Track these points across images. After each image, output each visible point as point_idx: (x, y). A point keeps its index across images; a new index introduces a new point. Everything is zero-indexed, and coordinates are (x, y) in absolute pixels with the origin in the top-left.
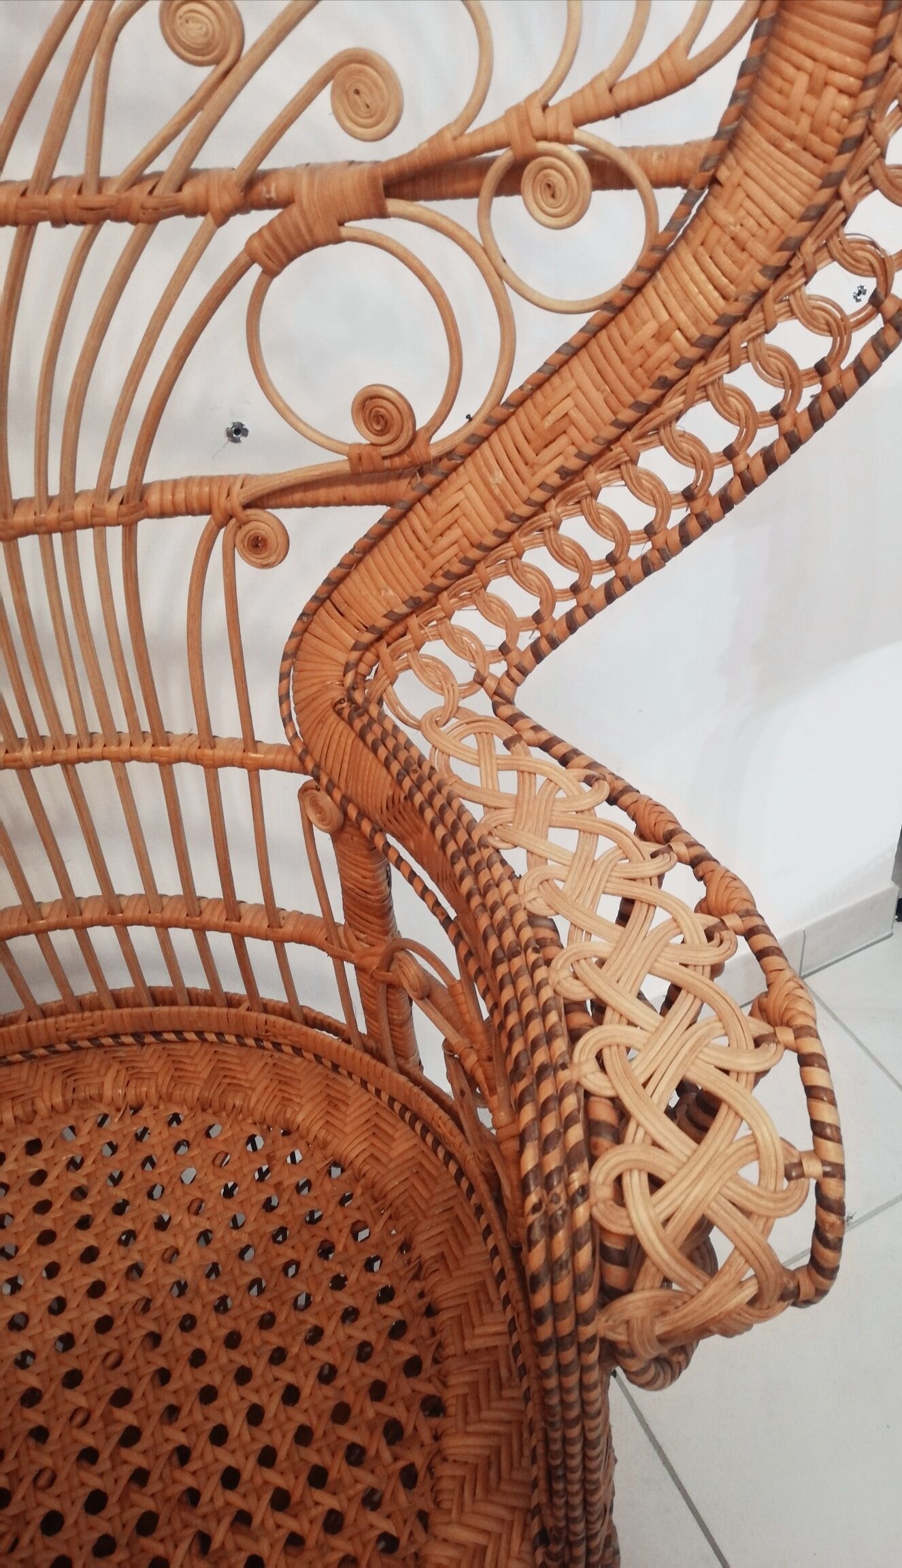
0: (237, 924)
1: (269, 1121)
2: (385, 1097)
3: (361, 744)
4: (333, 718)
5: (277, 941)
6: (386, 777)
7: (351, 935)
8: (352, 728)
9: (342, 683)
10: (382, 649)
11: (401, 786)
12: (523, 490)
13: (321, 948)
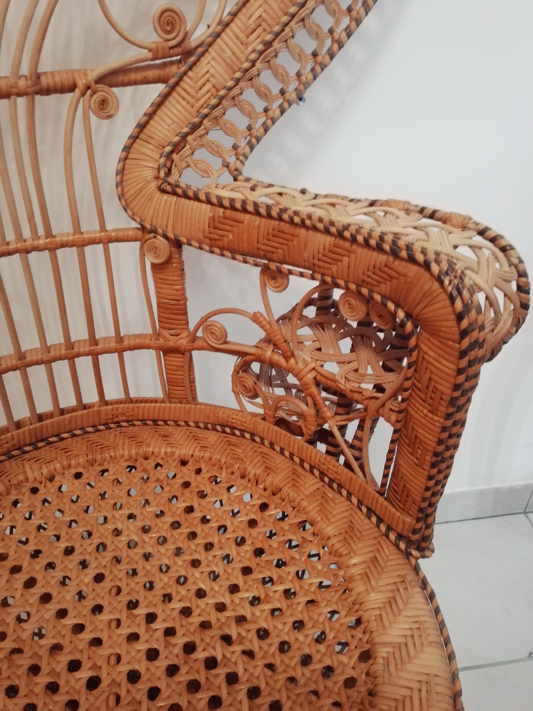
0: (96, 347)
1: (134, 456)
2: (192, 424)
3: (183, 200)
4: (158, 194)
5: (120, 352)
6: (206, 208)
7: (166, 333)
8: (174, 193)
9: (157, 178)
10: (175, 156)
11: (221, 205)
12: (243, 57)
13: (148, 347)
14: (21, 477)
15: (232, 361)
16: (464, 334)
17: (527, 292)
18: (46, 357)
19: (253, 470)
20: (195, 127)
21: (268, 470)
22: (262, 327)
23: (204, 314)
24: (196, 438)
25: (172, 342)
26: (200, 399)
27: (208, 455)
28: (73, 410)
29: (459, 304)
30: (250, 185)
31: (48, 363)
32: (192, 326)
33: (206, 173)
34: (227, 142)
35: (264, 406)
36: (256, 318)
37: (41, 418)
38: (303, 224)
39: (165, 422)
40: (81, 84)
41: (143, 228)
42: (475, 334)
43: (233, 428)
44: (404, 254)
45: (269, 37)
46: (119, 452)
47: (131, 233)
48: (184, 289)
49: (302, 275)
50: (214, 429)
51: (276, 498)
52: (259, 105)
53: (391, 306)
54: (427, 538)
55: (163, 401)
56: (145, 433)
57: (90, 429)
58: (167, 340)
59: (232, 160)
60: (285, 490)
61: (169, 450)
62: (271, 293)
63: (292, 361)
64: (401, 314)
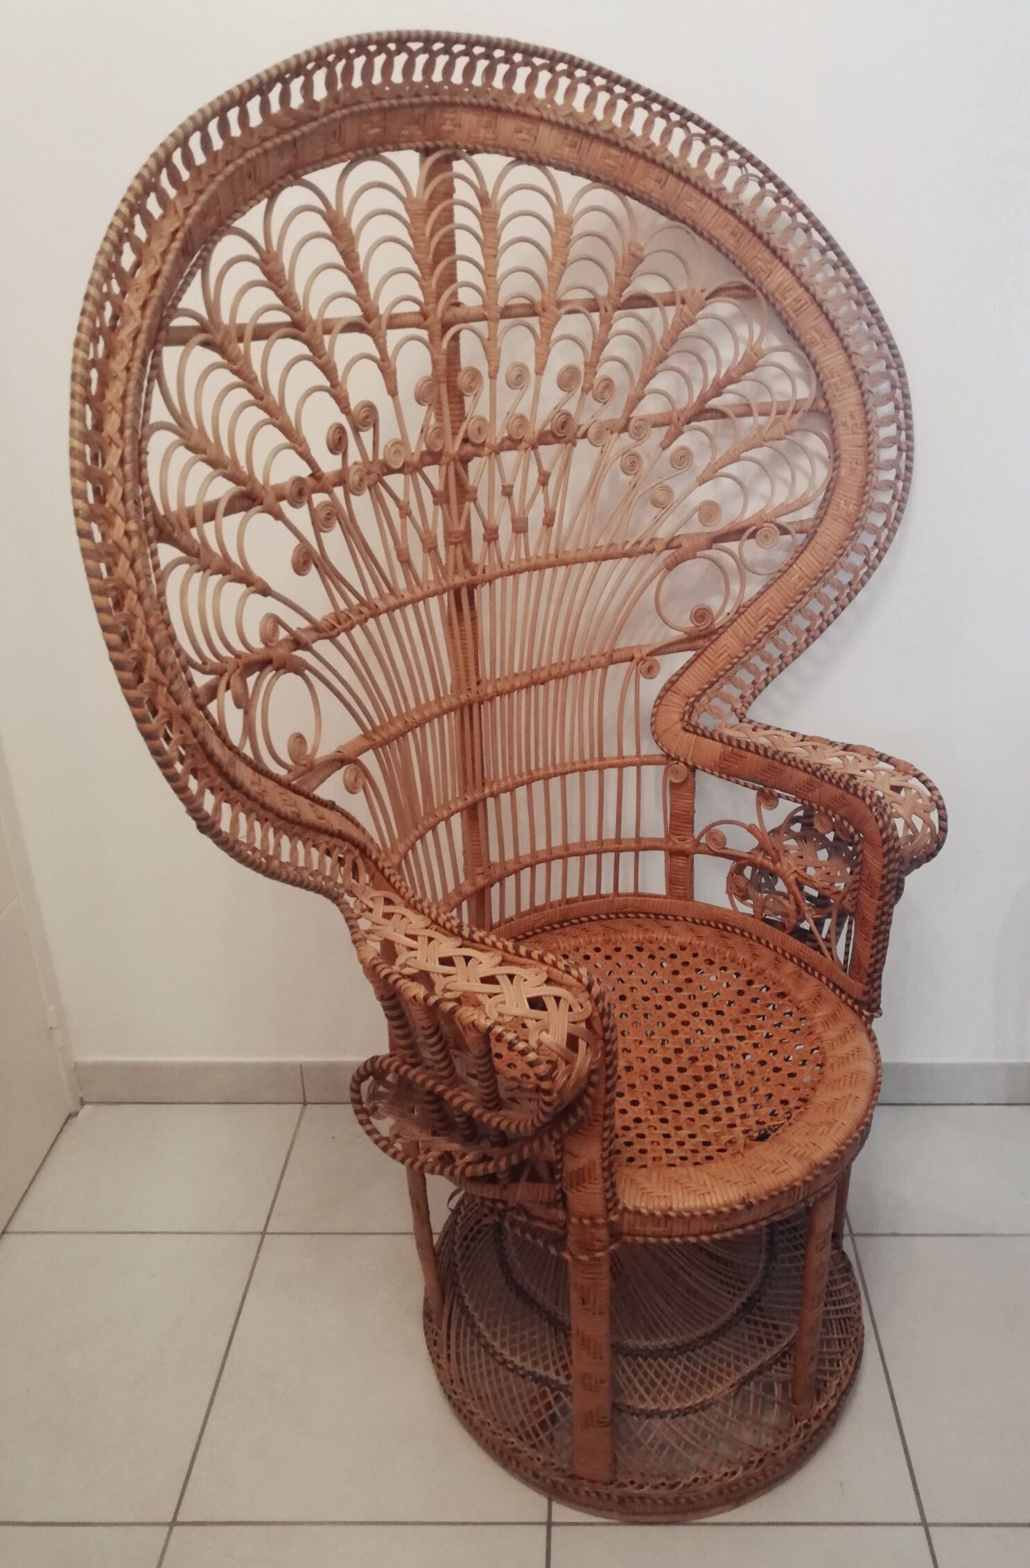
0: (619, 845)
1: (641, 940)
2: (689, 919)
3: (702, 739)
4: (683, 733)
5: (637, 851)
6: (719, 745)
7: (675, 838)
8: (695, 733)
9: (682, 720)
10: (696, 704)
11: (730, 744)
12: (752, 636)
13: (659, 849)
14: (555, 945)
15: (728, 864)
16: (884, 842)
17: (946, 820)
18: (581, 850)
19: (741, 957)
20: (712, 684)
21: (755, 956)
22: (756, 837)
23: (709, 823)
24: (693, 931)
25: (680, 846)
26: (696, 899)
27: (703, 943)
28: (591, 898)
29: (881, 823)
30: (752, 726)
31: (581, 855)
32: (696, 834)
33: (719, 715)
34: (736, 693)
35: (753, 906)
36: (751, 829)
37: (568, 901)
38: (789, 764)
39: (666, 916)
40: (637, 656)
41: (668, 756)
42: (891, 843)
43: (725, 925)
44: (852, 790)
45: (773, 623)
46: (629, 936)
47: (658, 759)
48: (693, 804)
49: (788, 798)
50: (709, 925)
51: (762, 977)
52: (763, 666)
53: (846, 823)
54: (878, 1007)
55: (665, 897)
56: (649, 924)
57: (603, 916)
58: (674, 843)
59: (739, 706)
60: (768, 972)
61: (670, 937)
62: (764, 810)
63: (778, 865)
64: (852, 830)
